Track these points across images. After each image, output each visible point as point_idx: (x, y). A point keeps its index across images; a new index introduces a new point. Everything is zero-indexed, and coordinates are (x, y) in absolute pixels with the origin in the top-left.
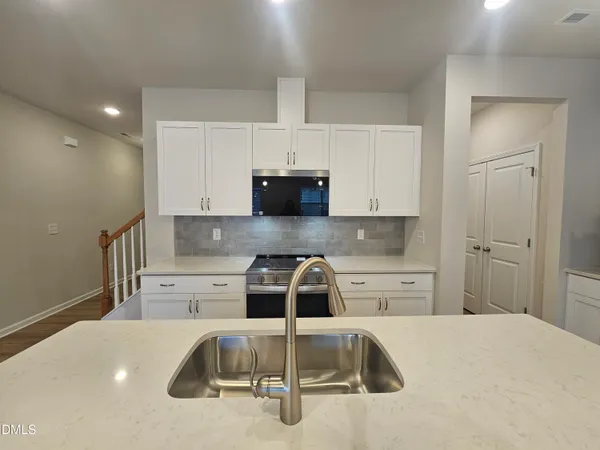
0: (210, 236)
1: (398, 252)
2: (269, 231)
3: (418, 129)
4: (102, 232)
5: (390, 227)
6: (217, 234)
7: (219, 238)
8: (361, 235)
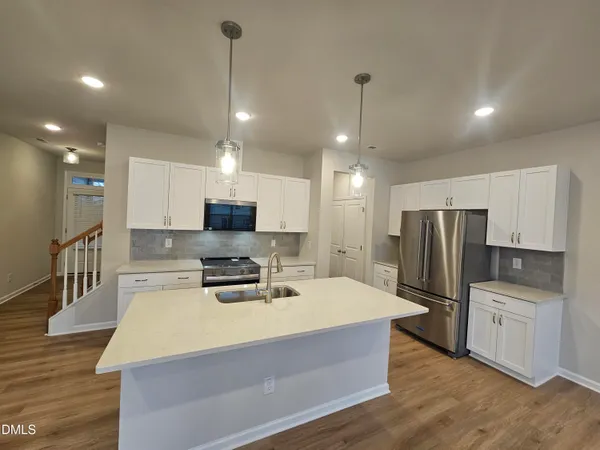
0: (163, 245)
1: (295, 254)
2: (212, 241)
3: (308, 182)
4: (53, 241)
5: (291, 239)
6: (169, 243)
7: (170, 246)
8: (273, 243)
